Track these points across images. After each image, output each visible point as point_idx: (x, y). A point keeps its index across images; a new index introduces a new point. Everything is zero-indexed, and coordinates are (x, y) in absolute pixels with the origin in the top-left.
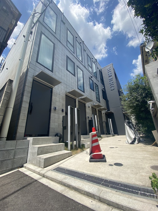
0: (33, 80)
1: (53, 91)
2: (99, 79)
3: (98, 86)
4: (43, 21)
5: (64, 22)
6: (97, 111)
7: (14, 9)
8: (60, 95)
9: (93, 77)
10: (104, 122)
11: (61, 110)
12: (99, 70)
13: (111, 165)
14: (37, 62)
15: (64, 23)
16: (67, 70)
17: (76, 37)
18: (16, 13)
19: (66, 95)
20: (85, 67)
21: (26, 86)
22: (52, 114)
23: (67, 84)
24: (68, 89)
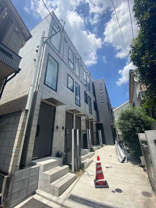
0: (41, 102)
1: (57, 110)
2: (92, 91)
3: (90, 98)
4: (50, 42)
5: (67, 40)
6: (90, 122)
7: (26, 31)
8: (61, 113)
9: (87, 90)
10: (95, 132)
11: (62, 128)
12: (92, 83)
13: (113, 192)
14: (45, 84)
15: (67, 42)
16: (68, 87)
17: (76, 54)
18: (27, 34)
19: (66, 112)
20: (81, 82)
21: (35, 110)
22: (55, 133)
23: (67, 101)
24: (68, 106)
